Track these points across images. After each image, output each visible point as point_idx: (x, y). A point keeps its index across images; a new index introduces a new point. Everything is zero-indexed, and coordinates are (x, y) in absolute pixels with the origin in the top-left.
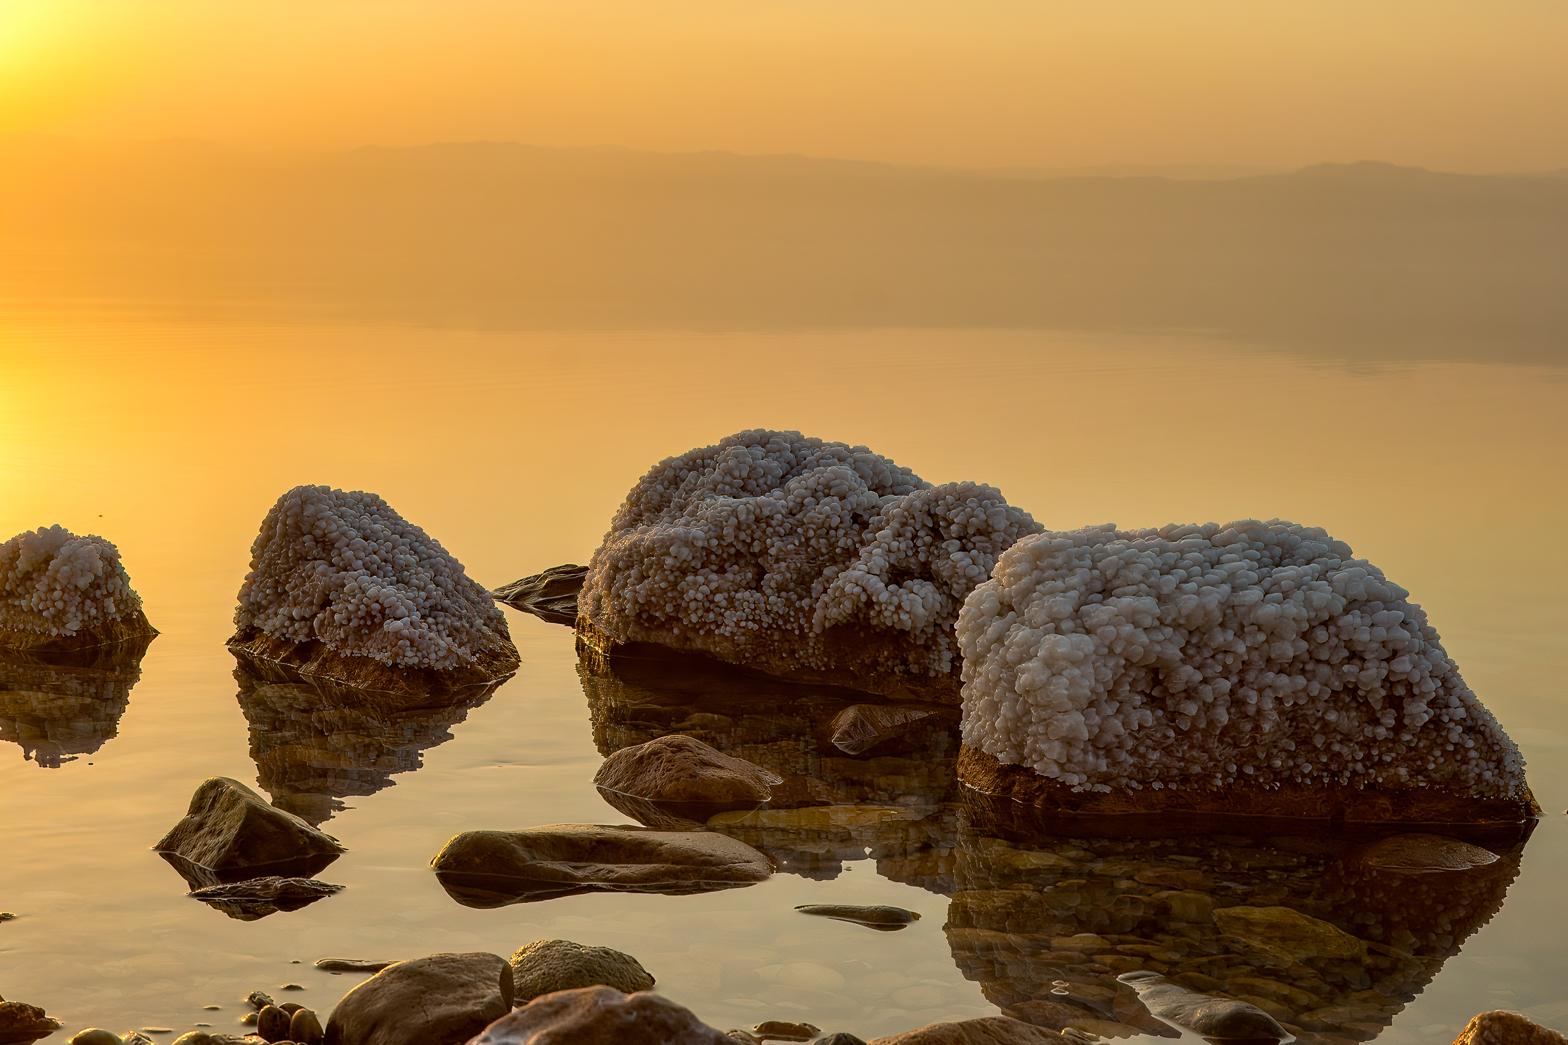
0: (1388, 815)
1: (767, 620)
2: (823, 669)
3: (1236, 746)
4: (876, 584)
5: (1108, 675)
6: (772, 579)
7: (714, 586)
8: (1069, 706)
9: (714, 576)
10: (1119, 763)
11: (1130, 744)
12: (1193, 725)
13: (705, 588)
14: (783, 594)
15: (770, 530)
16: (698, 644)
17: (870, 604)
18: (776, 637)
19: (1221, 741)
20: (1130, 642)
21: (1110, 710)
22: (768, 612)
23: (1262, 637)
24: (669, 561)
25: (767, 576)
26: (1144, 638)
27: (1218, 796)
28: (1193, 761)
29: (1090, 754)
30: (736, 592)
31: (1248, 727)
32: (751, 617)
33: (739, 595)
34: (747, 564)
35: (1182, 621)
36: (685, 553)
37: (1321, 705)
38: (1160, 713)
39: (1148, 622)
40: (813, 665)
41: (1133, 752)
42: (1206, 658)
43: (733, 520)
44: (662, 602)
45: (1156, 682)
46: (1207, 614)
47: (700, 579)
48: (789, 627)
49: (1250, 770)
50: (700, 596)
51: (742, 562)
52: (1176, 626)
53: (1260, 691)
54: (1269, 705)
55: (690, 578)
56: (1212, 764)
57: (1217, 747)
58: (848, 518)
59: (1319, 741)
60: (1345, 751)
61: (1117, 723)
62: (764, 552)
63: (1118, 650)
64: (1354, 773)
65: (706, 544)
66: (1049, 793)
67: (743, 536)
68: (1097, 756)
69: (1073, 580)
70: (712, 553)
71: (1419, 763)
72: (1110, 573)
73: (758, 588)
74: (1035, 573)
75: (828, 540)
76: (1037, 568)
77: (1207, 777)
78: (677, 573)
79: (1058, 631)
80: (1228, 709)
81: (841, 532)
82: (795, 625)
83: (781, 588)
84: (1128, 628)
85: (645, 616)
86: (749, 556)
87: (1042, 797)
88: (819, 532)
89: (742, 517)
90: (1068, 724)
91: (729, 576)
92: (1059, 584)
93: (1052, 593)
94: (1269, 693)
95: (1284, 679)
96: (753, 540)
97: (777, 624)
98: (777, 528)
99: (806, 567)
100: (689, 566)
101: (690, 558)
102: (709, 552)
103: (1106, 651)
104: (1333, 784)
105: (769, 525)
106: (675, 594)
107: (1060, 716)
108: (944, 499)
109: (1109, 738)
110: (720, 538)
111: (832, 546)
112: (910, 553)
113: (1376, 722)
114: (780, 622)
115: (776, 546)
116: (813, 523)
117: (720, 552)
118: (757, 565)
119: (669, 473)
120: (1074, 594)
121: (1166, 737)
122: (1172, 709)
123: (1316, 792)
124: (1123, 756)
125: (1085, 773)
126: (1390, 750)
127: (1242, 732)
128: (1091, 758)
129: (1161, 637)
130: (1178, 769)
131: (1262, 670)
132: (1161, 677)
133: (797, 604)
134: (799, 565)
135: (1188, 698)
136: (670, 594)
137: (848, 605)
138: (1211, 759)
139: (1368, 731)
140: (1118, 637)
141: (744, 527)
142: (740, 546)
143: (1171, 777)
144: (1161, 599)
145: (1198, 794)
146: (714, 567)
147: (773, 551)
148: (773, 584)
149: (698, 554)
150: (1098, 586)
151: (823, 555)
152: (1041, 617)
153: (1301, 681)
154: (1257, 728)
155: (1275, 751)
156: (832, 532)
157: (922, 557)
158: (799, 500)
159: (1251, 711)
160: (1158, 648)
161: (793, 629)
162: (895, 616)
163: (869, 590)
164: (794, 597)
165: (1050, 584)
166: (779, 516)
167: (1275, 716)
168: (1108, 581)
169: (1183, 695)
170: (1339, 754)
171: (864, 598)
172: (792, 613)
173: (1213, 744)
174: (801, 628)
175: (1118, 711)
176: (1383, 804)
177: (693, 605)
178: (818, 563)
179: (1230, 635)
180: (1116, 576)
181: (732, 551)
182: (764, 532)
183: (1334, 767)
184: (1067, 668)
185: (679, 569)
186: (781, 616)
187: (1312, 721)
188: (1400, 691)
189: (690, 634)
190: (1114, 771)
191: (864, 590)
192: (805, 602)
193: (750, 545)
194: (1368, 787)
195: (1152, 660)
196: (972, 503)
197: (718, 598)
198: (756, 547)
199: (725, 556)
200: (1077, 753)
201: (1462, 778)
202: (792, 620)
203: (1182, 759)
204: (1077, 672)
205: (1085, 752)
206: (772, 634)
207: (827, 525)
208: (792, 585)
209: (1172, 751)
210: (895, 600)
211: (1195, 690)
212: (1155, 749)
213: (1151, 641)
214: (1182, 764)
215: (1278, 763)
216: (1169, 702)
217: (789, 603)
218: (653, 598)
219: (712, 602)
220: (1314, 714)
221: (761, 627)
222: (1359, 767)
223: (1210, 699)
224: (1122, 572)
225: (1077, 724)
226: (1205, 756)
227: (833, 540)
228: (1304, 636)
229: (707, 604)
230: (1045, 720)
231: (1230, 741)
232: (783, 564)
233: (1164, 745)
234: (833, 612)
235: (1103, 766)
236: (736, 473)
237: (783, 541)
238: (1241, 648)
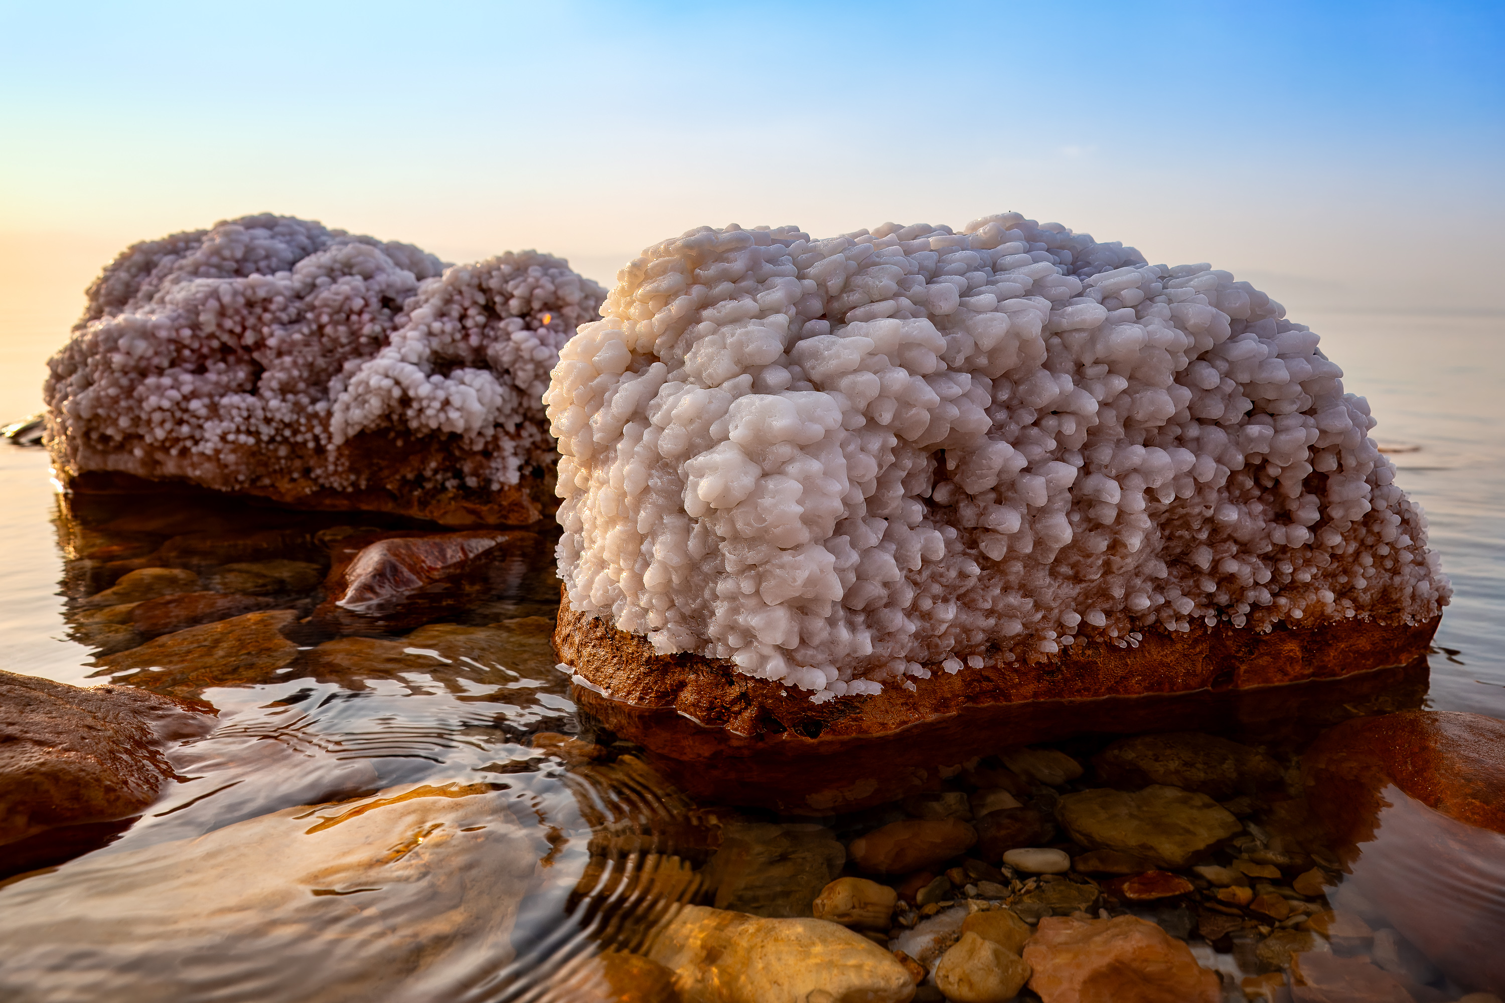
0: (1298, 668)
1: (266, 432)
2: (350, 490)
3: (1077, 579)
4: (414, 376)
5: (870, 468)
6: (273, 378)
7: (187, 389)
8: (804, 535)
9: (187, 378)
10: (889, 634)
11: (908, 596)
12: (1011, 549)
13: (174, 394)
14: (290, 397)
15: (267, 316)
16: (170, 467)
17: (406, 401)
18: (283, 451)
19: (1053, 574)
20: (904, 401)
21: (872, 535)
22: (268, 421)
23: (1121, 383)
24: (117, 359)
25: (266, 375)
26: (929, 394)
27: (1046, 669)
28: (1009, 614)
29: (841, 624)
30: (222, 396)
31: (1101, 544)
32: (243, 428)
33: (225, 401)
34: (239, 361)
35: (983, 361)
36: (142, 347)
37: (1213, 496)
38: (952, 532)
39: (931, 363)
40: (336, 485)
41: (913, 611)
42: (1024, 427)
43: (213, 304)
44: (113, 415)
45: (940, 475)
46: (1024, 344)
47: (166, 381)
48: (299, 438)
49: (1098, 620)
50: (166, 404)
51: (231, 359)
52: (974, 371)
53: (1121, 478)
54: (1139, 503)
55: (151, 380)
56: (1039, 616)
57: (1050, 585)
58: (375, 303)
59: (1203, 559)
60: (1246, 570)
61: (887, 560)
62: (260, 344)
63: (886, 418)
64: (1255, 606)
65: (174, 335)
66: (762, 708)
67: (228, 324)
68: (852, 627)
69: (776, 294)
70: (185, 347)
71: (1343, 579)
72: (834, 284)
73: (254, 392)
74: (697, 291)
75: (349, 327)
76: (696, 280)
77: (1031, 637)
78: (133, 375)
79: (757, 387)
80: (1068, 514)
81: (366, 317)
82: (309, 436)
83: (285, 390)
84: (900, 376)
85: (94, 436)
86: (240, 351)
87: (746, 714)
88: (336, 317)
89: (226, 299)
90: (806, 574)
91: (212, 376)
92: (747, 303)
93: (736, 320)
94: (1138, 483)
95: (1160, 458)
96: (244, 328)
97: (282, 435)
98: (278, 314)
99: (321, 362)
100: (149, 365)
101: (150, 353)
102: (180, 346)
103: (862, 421)
104: (1225, 625)
105: (266, 310)
106: (131, 402)
107: (787, 557)
108: (499, 269)
109: (875, 590)
110: (195, 327)
111: (355, 334)
112: (458, 336)
113: (1285, 517)
114: (287, 433)
115: (275, 337)
116: (327, 305)
117: (196, 345)
118: (254, 362)
119: (138, 258)
120: (781, 319)
121: (963, 575)
122: (970, 524)
123: (1196, 642)
124: (898, 620)
125: (833, 662)
126: (1308, 563)
127: (1089, 556)
128: (844, 634)
129: (955, 390)
130: (984, 631)
131: (1119, 442)
132: (951, 465)
133: (310, 409)
134: (310, 359)
135: (999, 501)
136: (123, 404)
137: (375, 405)
138: (1037, 606)
139: (1279, 534)
140: (883, 394)
141: (230, 312)
142: (225, 338)
143: (971, 646)
144: (942, 323)
145: (1016, 670)
146: (189, 366)
147: (272, 342)
148: (275, 384)
149: (163, 349)
150: (816, 305)
151: (343, 346)
152: (722, 364)
153: (1187, 457)
154: (1115, 546)
155: (1138, 582)
156: (354, 318)
157: (474, 341)
158: (309, 280)
159: (1109, 516)
160: (954, 411)
161: (305, 443)
162: (442, 416)
163: (405, 382)
164: (305, 400)
165: (728, 307)
166: (279, 299)
167: (1147, 523)
168: (830, 299)
169: (993, 496)
170: (1231, 578)
171: (397, 393)
172: (303, 421)
173: (1042, 579)
174: (316, 438)
175: (888, 536)
176: (1292, 650)
177: (157, 417)
178: (338, 356)
179: (1067, 383)
180: (847, 287)
181: (215, 344)
182: (260, 318)
183: (1223, 599)
184: (791, 460)
185: (136, 368)
186: (288, 425)
187: (1196, 525)
188: (1329, 464)
189: (159, 456)
190: (884, 651)
191: (397, 383)
192: (320, 407)
193: (240, 336)
194: (1279, 627)
195: (941, 436)
196: (534, 272)
197: (195, 405)
198: (249, 338)
199: (205, 350)
200: (818, 626)
201: (1394, 597)
202: (303, 429)
203: (990, 613)
204: (815, 466)
205: (831, 622)
206: (276, 450)
207: (346, 308)
208: (302, 386)
209: (973, 600)
210: (441, 395)
211: (1013, 485)
212: (945, 600)
213: (945, 400)
214: (992, 621)
215: (1143, 603)
216: (968, 513)
217: (298, 408)
218: (100, 411)
219: (186, 411)
220: (1200, 513)
221: (259, 441)
222: (1265, 597)
223: (1042, 501)
224: (859, 280)
225: (822, 571)
226: (1029, 603)
227: (356, 327)
228: (1180, 378)
229: (178, 414)
230: (754, 566)
231: (1070, 572)
232: (287, 360)
233: (962, 591)
234: (356, 414)
235: (865, 644)
236: (227, 253)
237: (286, 330)
238: (1090, 405)
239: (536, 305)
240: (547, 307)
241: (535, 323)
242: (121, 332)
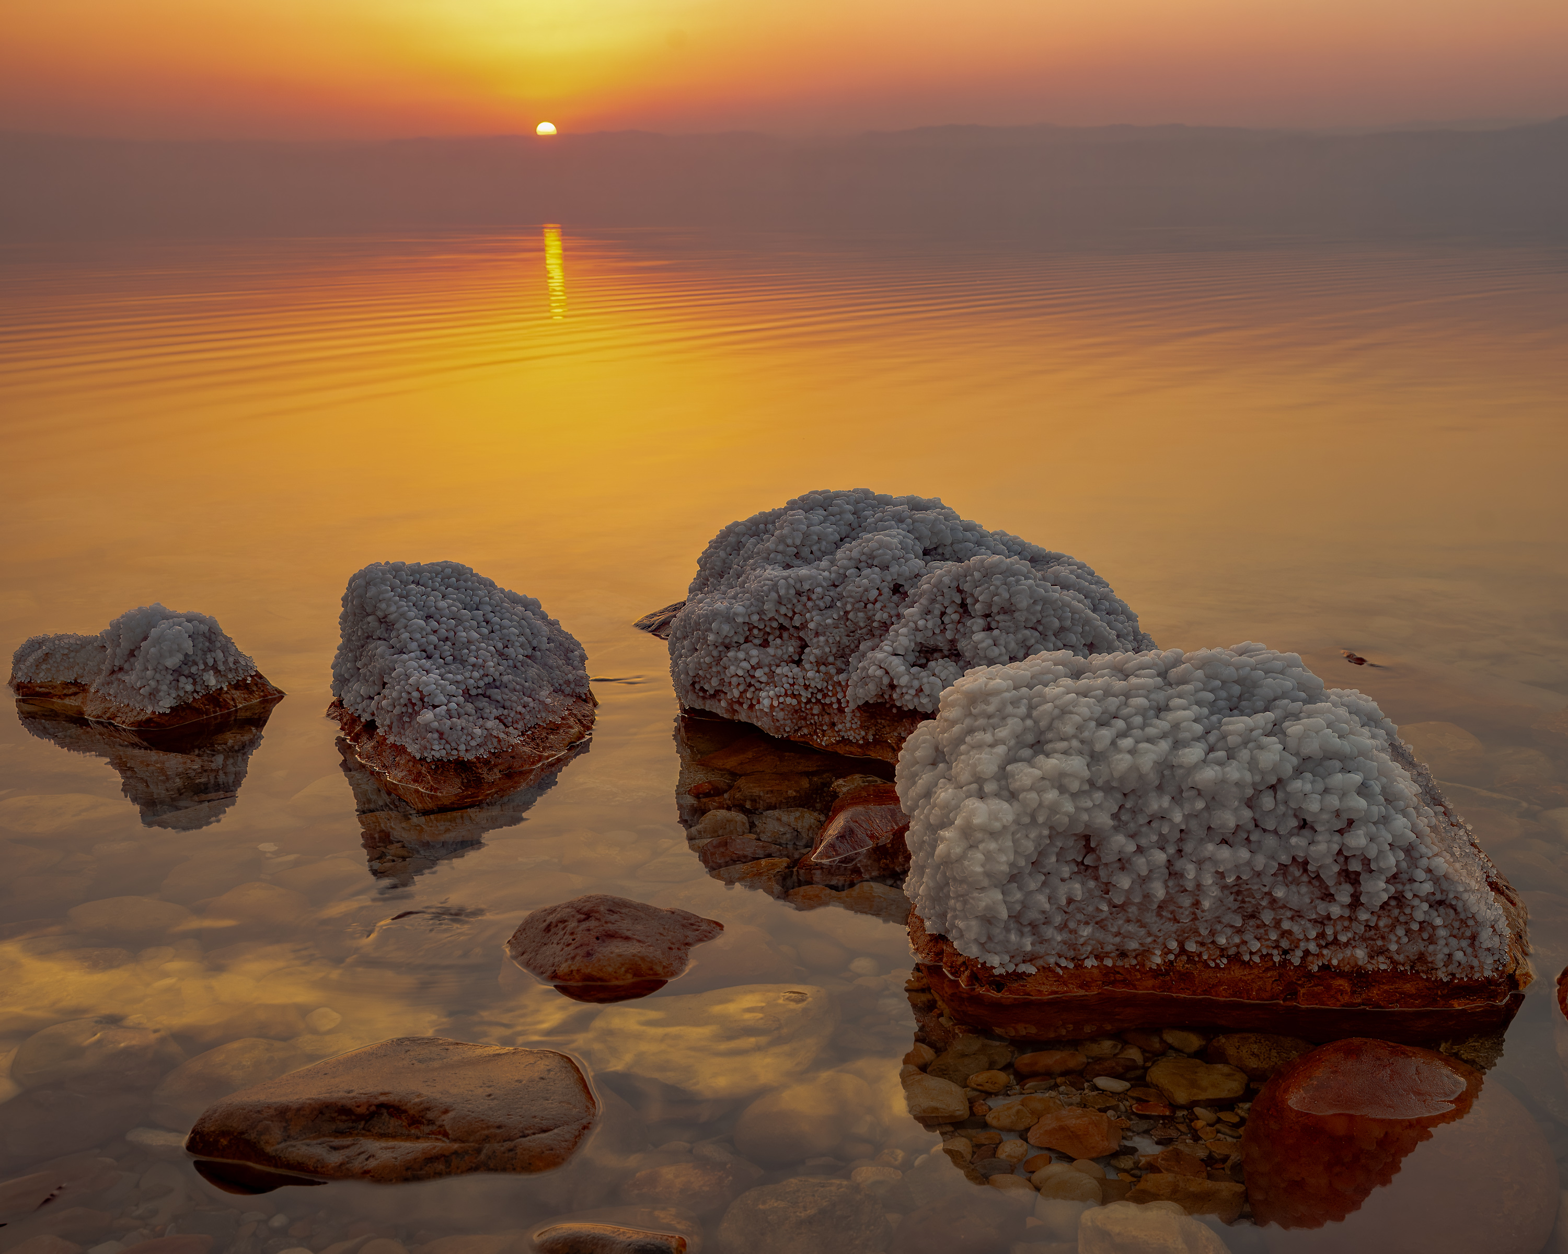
0: (1346, 998)
1: (805, 695)
2: (861, 742)
3: (1176, 921)
4: (898, 666)
5: (1029, 846)
6: (812, 654)
7: (754, 661)
8: (986, 882)
9: (754, 652)
10: (1046, 940)
11: (1058, 919)
12: (1128, 898)
13: (745, 665)
14: (822, 668)
15: (810, 604)
16: (743, 717)
17: (892, 687)
18: (816, 710)
19: (1159, 915)
20: (1054, 809)
21: (1033, 885)
22: (806, 687)
23: (1200, 805)
24: (711, 637)
25: (807, 650)
26: (1068, 807)
27: (1156, 973)
28: (1130, 936)
29: (1013, 932)
30: (778, 666)
31: (1187, 902)
32: (789, 692)
33: (778, 671)
34: (791, 636)
35: (1115, 784)
36: (726, 629)
37: (1267, 880)
38: (1092, 884)
39: (1075, 786)
40: (851, 738)
41: (1063, 927)
42: (1141, 825)
43: (774, 595)
44: (708, 676)
45: (1089, 849)
46: (1141, 777)
47: (741, 655)
48: (827, 701)
49: (1191, 947)
50: (740, 673)
51: (785, 635)
52: (1108, 789)
53: (1200, 863)
54: (1208, 880)
55: (731, 654)
56: (1149, 940)
57: (1155, 923)
58: (886, 591)
59: (1267, 917)
60: (1296, 929)
61: (1042, 899)
62: (804, 626)
63: (1041, 820)
64: (1307, 953)
65: (747, 620)
66: (972, 971)
67: (783, 610)
68: (1022, 934)
69: (1002, 733)
70: (755, 627)
71: (1380, 943)
72: (1043, 724)
73: (798, 663)
74: (968, 721)
75: (866, 613)
76: (970, 714)
77: (1145, 953)
78: (721, 648)
79: (979, 793)
80: (1165, 882)
81: (878, 605)
82: (834, 700)
83: (820, 663)
84: (1052, 795)
85: (697, 687)
86: (792, 630)
88: (857, 606)
89: (782, 592)
90: (984, 904)
91: (771, 650)
92: (988, 737)
93: (979, 746)
94: (1209, 868)
95: (1225, 853)
96: (795, 613)
97: (816, 698)
98: (817, 602)
99: (845, 641)
100: (731, 641)
101: (732, 633)
102: (751, 627)
103: (1027, 820)
104: (1285, 963)
105: (809, 599)
106: (719, 668)
107: (976, 894)
108: (972, 575)
109: (1033, 915)
110: (761, 613)
111: (870, 619)
112: (937, 631)
113: (1328, 897)
114: (819, 696)
115: (815, 620)
116: (851, 597)
117: (762, 627)
118: (801, 639)
119: (732, 539)
120: (1001, 750)
121: (1099, 910)
122: (1105, 880)
123: (1267, 970)
124: (1049, 932)
125: (1007, 952)
126: (1346, 929)
127: (1181, 907)
128: (1013, 937)
129: (1089, 804)
130: (1114, 945)
131: (1202, 839)
132: (1093, 845)
133: (835, 679)
134: (838, 639)
135: (1123, 869)
136: (714, 669)
137: (872, 687)
138: (1149, 934)
139: (1322, 908)
140: (1040, 805)
141: (785, 601)
142: (781, 620)
143: (1107, 953)
144: (1094, 758)
145: (1138, 970)
146: (757, 641)
147: (811, 625)
148: (812, 659)
149: (740, 630)
150: (1030, 738)
151: (861, 629)
152: (965, 777)
153: (1244, 854)
154: (1197, 904)
155: (1219, 927)
156: (870, 606)
157: (949, 635)
158: (841, 571)
159: (1190, 886)
160: (1085, 817)
161: (831, 704)
162: (916, 700)
163: (892, 673)
164: (833, 671)
165: (979, 736)
166: (819, 590)
167: (1215, 892)
168: (1042, 733)
169: (1118, 865)
170: (1290, 932)
171: (886, 681)
172: (830, 688)
173: (1150, 918)
174: (839, 701)
175: (1044, 884)
176: (1340, 985)
177: (734, 681)
178: (857, 636)
179: (1166, 802)
180: (1050, 727)
181: (775, 624)
182: (805, 605)
183: (1285, 944)
184: (982, 841)
185: (723, 643)
186: (820, 691)
187: (1258, 896)
188: (1355, 866)
189: (736, 707)
190: (1041, 949)
191: (887, 673)
192: (842, 677)
193: (791, 619)
194: (1321, 968)
195: (1080, 829)
197: (758, 673)
198: (797, 622)
199: (768, 629)
200: (997, 931)
201: (1430, 959)
202: (830, 694)
203: (1118, 934)
204: (993, 846)
205: (1007, 930)
206: (811, 709)
207: (864, 599)
208: (831, 659)
209: (1106, 925)
210: (916, 684)
211: (1129, 860)
212: (1087, 923)
213: (1078, 808)
214: (1118, 939)
215: (1222, 941)
216: (1102, 873)
217: (828, 678)
218: (700, 672)
219: (753, 677)
220: (1260, 889)
221: (799, 702)
222: (1312, 947)
223: (1144, 873)
224: (1056, 724)
225: (994, 903)
226: (1142, 932)
227: (870, 613)
228: (1250, 803)
229: (749, 680)
230: (962, 896)
231: (1170, 916)
232: (822, 639)
233: (1098, 919)
234: (861, 692)
235: (1028, 944)
236: (789, 541)
237: (822, 615)
238: (1178, 817)
239: (995, 609)
240: (1003, 611)
241: (993, 625)
242: (715, 615)
